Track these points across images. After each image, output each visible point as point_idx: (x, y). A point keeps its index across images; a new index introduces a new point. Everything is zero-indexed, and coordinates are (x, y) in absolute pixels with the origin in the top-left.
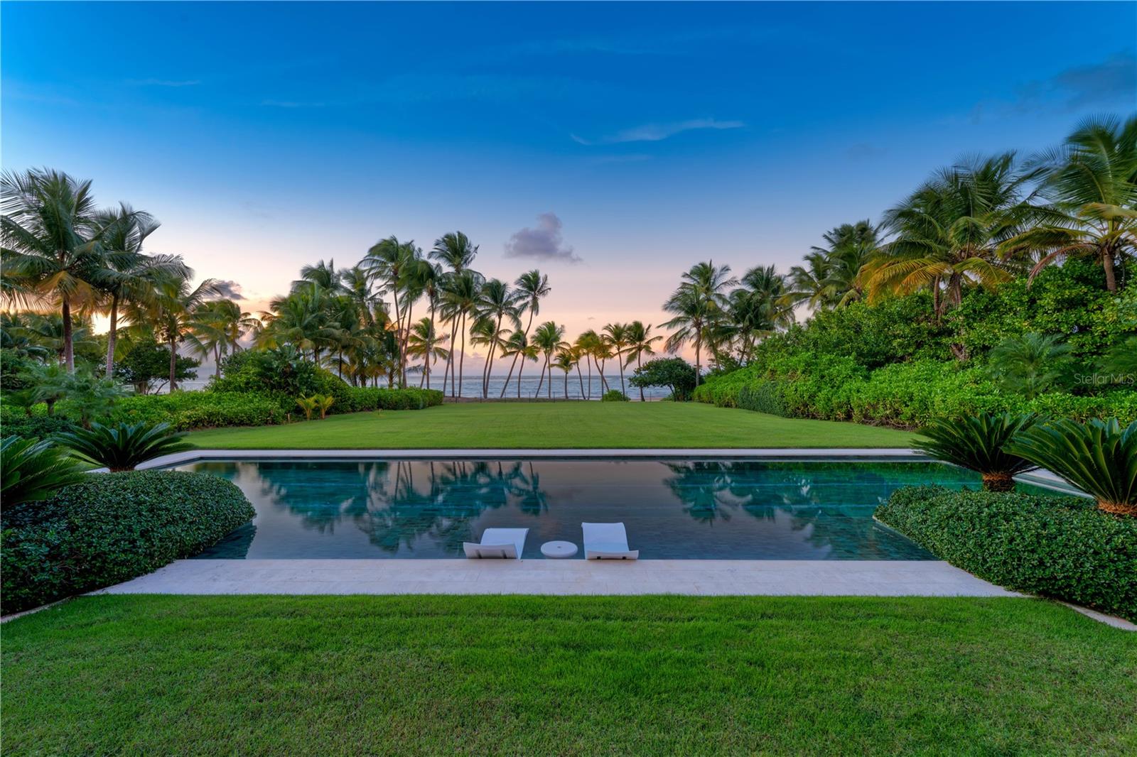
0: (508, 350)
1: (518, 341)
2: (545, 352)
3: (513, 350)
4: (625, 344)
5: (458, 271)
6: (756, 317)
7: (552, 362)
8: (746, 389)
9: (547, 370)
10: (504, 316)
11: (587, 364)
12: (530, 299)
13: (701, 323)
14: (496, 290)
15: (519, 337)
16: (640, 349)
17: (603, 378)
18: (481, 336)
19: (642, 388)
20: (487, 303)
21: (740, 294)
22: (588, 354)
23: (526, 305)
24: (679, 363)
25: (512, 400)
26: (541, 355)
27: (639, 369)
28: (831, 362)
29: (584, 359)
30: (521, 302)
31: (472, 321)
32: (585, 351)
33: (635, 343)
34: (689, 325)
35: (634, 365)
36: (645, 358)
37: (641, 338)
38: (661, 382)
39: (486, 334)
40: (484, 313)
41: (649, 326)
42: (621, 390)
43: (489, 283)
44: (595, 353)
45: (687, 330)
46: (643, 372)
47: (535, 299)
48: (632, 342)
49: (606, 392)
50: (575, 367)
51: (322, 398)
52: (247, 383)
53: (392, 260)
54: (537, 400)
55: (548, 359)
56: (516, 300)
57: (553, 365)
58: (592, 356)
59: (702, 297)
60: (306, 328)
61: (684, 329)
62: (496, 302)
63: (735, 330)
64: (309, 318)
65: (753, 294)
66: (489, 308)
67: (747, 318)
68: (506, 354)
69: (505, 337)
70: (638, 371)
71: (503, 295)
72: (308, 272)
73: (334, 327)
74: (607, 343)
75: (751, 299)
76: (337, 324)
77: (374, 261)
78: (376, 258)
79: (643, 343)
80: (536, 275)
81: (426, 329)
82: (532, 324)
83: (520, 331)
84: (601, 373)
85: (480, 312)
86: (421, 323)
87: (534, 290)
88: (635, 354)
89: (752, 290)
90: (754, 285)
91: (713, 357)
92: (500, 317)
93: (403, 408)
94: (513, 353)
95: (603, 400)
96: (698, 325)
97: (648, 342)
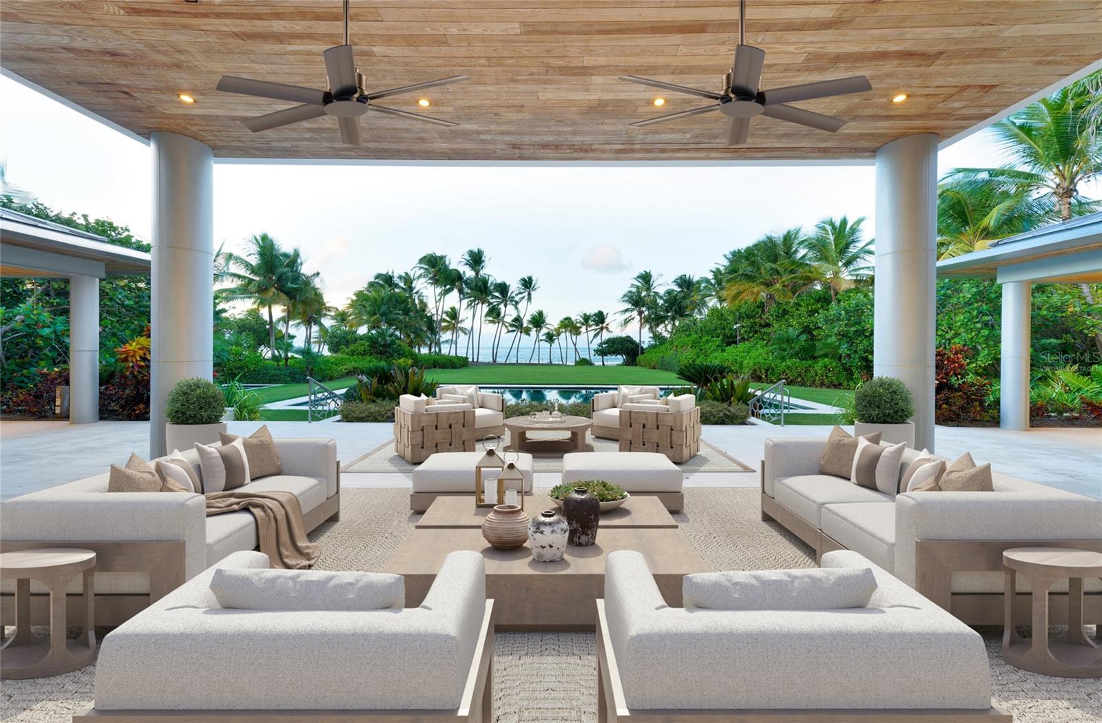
0: (510, 329)
1: (517, 322)
2: (536, 331)
3: (514, 329)
4: (591, 326)
5: (477, 274)
6: (680, 308)
7: (541, 338)
8: (663, 357)
9: (537, 343)
10: (508, 306)
11: (565, 339)
12: (526, 293)
13: (643, 312)
14: (503, 288)
15: (518, 320)
16: (602, 329)
17: (576, 349)
18: (491, 319)
19: (603, 356)
20: (497, 297)
21: (669, 292)
22: (566, 332)
23: (523, 298)
24: (628, 340)
25: (513, 364)
26: (533, 332)
27: (601, 343)
28: (707, 341)
29: (563, 335)
30: (520, 296)
31: (488, 309)
32: (563, 330)
33: (598, 325)
34: (635, 313)
35: (598, 340)
36: (606, 335)
37: (602, 321)
38: (616, 352)
39: (494, 318)
40: (494, 304)
41: (607, 314)
42: (588, 358)
43: (499, 284)
44: (570, 331)
45: (632, 317)
46: (604, 346)
47: (529, 294)
48: (597, 325)
49: (578, 359)
50: (556, 341)
51: (406, 360)
52: (364, 351)
53: (433, 267)
54: (530, 364)
55: (538, 336)
56: (517, 295)
57: (542, 340)
58: (568, 334)
59: (644, 294)
60: (382, 315)
61: (631, 316)
62: (503, 297)
63: (666, 318)
64: (384, 308)
65: (679, 292)
66: (498, 300)
67: (673, 309)
68: (509, 331)
69: (508, 319)
70: (600, 345)
71: (508, 292)
72: (378, 276)
73: (399, 314)
74: (578, 325)
75: (677, 295)
76: (401, 312)
77: (421, 268)
78: (423, 266)
79: (604, 325)
80: (530, 279)
81: (454, 314)
82: (527, 311)
83: (519, 316)
84: (575, 345)
85: (492, 303)
86: (450, 310)
87: (529, 288)
88: (599, 332)
89: (679, 290)
90: (680, 286)
91: (652, 335)
92: (506, 306)
93: (448, 368)
94: (514, 331)
95: (575, 365)
96: (640, 313)
97: (607, 325)
